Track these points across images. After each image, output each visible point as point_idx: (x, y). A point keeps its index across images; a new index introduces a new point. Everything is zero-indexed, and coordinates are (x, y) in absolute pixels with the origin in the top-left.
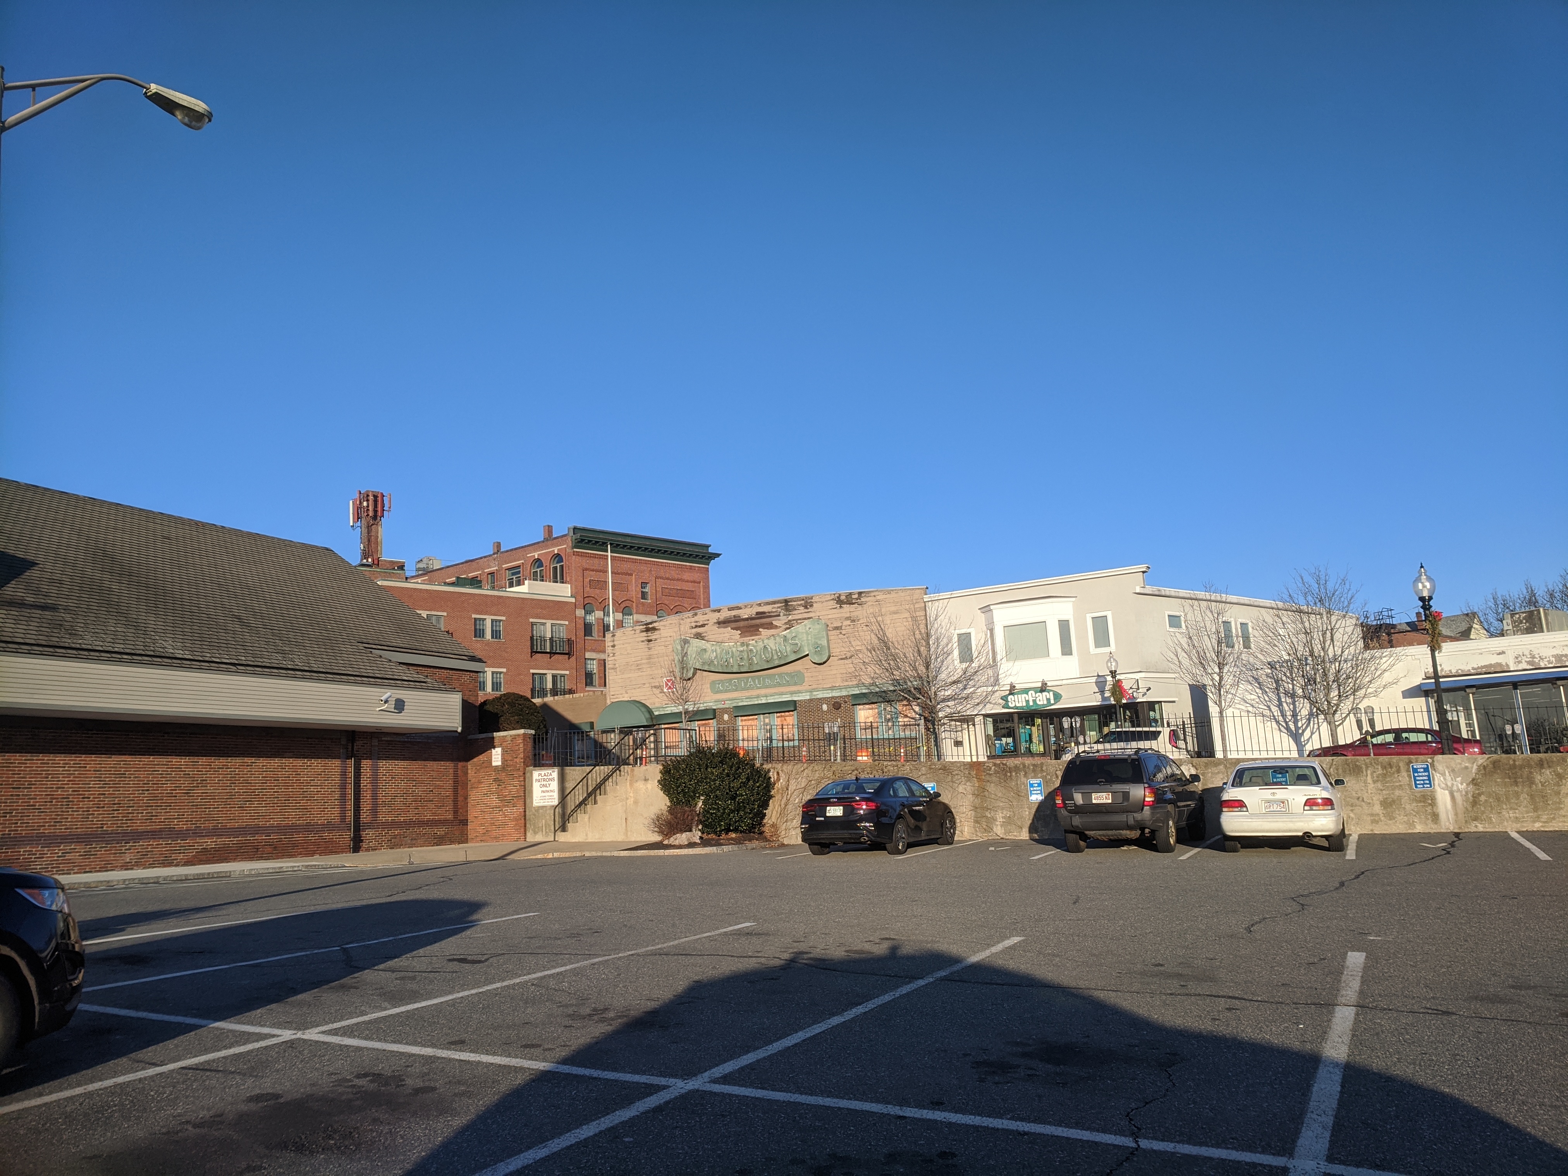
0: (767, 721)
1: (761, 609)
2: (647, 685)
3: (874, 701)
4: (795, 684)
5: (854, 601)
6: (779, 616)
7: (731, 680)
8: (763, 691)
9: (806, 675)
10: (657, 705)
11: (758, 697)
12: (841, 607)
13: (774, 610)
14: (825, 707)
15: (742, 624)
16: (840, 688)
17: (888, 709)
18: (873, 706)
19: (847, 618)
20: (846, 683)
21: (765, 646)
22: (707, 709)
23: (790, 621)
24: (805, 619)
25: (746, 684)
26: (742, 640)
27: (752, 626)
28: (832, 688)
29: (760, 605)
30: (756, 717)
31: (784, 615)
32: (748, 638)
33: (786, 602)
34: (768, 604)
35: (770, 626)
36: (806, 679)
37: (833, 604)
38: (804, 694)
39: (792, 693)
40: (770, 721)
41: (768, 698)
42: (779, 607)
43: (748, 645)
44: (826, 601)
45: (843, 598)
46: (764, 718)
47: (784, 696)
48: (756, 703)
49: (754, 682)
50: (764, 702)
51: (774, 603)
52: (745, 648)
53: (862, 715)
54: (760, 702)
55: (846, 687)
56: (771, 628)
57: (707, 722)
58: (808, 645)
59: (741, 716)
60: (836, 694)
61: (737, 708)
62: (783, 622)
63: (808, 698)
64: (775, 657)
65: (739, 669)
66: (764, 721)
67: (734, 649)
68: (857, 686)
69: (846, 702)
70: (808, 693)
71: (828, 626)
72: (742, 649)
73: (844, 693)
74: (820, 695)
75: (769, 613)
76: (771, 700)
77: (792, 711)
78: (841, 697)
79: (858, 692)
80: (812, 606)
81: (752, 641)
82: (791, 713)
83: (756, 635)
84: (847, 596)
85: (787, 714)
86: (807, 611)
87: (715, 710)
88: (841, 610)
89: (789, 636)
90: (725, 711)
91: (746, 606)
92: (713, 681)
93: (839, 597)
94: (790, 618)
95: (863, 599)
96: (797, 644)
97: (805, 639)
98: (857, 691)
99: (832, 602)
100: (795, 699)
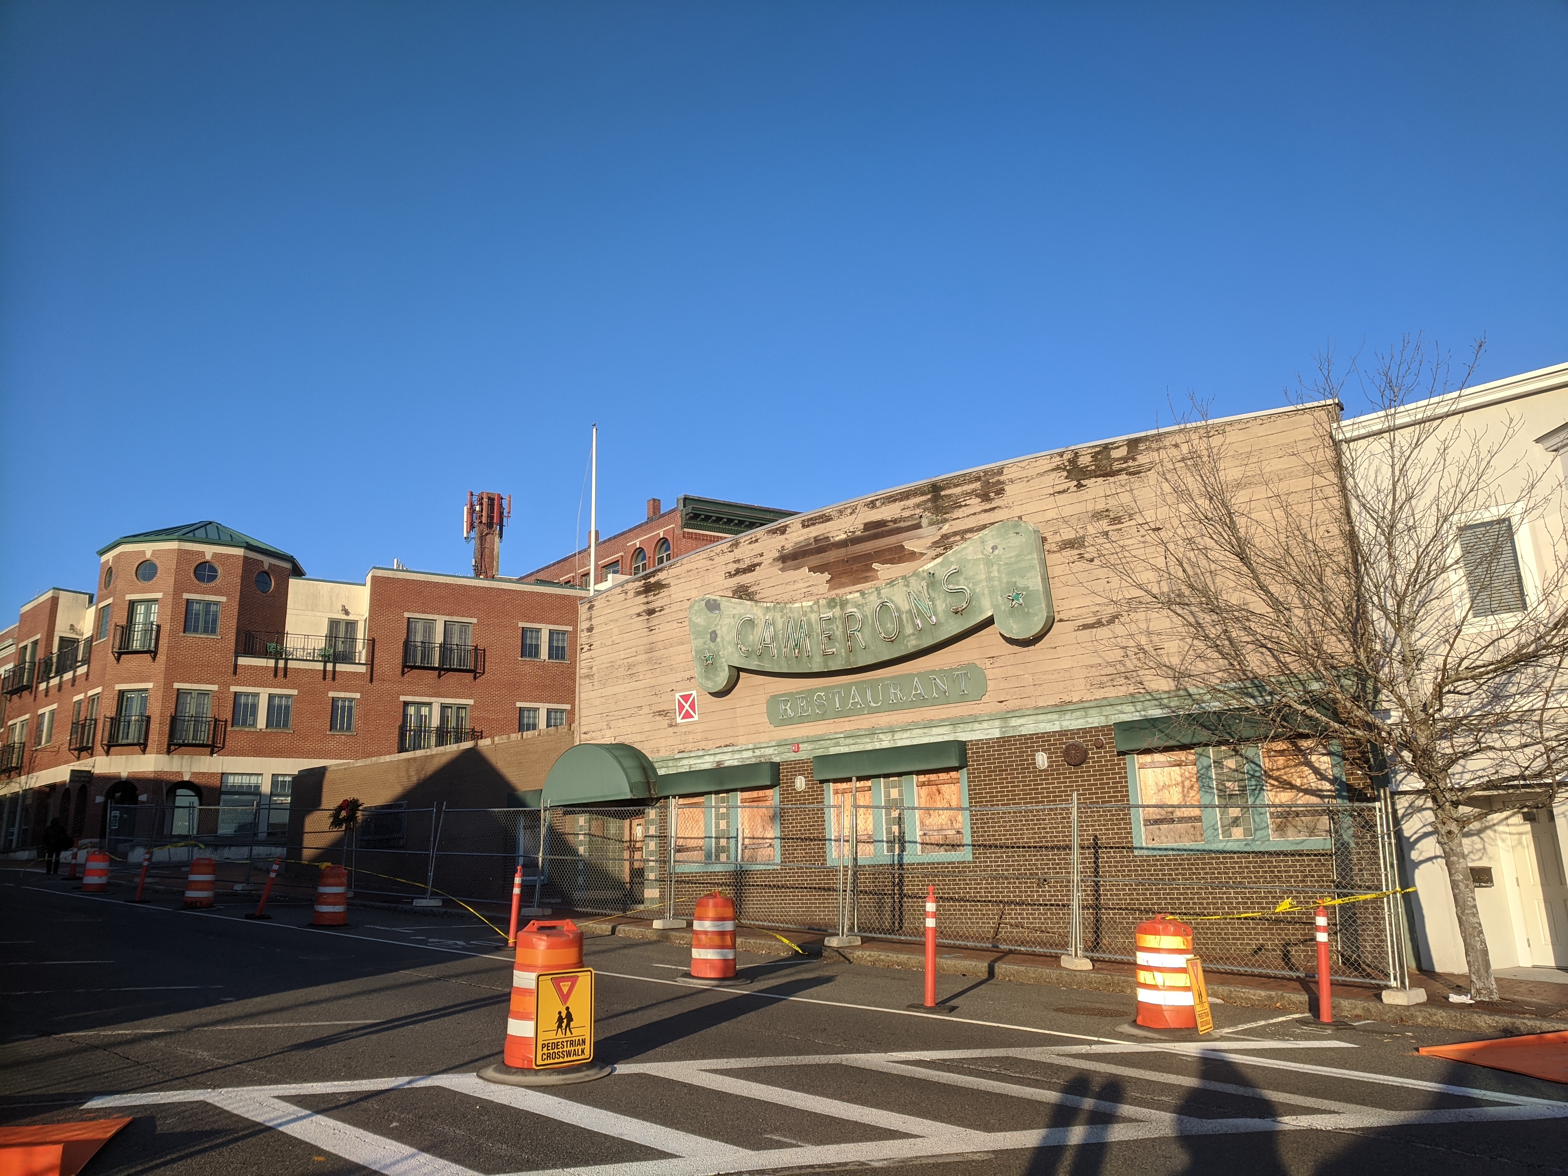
0: (894, 793)
1: (875, 515)
2: (646, 710)
3: (1186, 741)
4: (963, 698)
5: (1116, 466)
6: (918, 526)
7: (811, 692)
8: (884, 720)
9: (989, 674)
10: (663, 754)
11: (872, 733)
12: (1079, 486)
13: (906, 514)
14: (1042, 760)
15: (832, 556)
16: (1083, 707)
17: (1231, 763)
18: (1182, 755)
19: (1097, 516)
20: (1099, 694)
21: (883, 605)
22: (761, 763)
23: (945, 537)
24: (984, 527)
25: (844, 700)
26: (833, 594)
27: (856, 559)
28: (1062, 708)
29: (872, 505)
30: (869, 783)
31: (931, 524)
32: (848, 589)
33: (935, 489)
34: (891, 499)
35: (899, 555)
36: (991, 685)
37: (1060, 480)
38: (985, 725)
39: (955, 723)
40: (901, 793)
41: (898, 736)
42: (918, 506)
43: (844, 604)
44: (1040, 475)
45: (1085, 460)
46: (887, 787)
47: (935, 731)
48: (869, 747)
49: (863, 696)
50: (886, 745)
51: (905, 496)
52: (837, 611)
53: (1151, 782)
54: (878, 746)
55: (1100, 705)
56: (900, 560)
57: (761, 793)
58: (992, 591)
59: (835, 781)
60: (1073, 722)
61: (824, 760)
62: (929, 542)
63: (996, 734)
64: (909, 630)
65: (826, 663)
66: (888, 794)
67: (813, 617)
68: (1132, 699)
69: (1101, 747)
70: (997, 723)
71: (1044, 540)
72: (830, 614)
73: (1095, 720)
74: (1028, 726)
75: (895, 521)
76: (904, 740)
77: (956, 769)
78: (1085, 731)
79: (1136, 717)
80: (1000, 492)
81: (852, 594)
82: (953, 774)
83: (866, 580)
84: (1095, 456)
85: (943, 776)
86: (988, 506)
87: (778, 765)
88: (1083, 494)
89: (942, 574)
90: (798, 767)
91: (841, 512)
92: (774, 697)
93: (1073, 461)
94: (946, 528)
95: (1142, 459)
96: (960, 592)
97: (983, 577)
98: (1129, 714)
99: (1054, 474)
100: (963, 737)
